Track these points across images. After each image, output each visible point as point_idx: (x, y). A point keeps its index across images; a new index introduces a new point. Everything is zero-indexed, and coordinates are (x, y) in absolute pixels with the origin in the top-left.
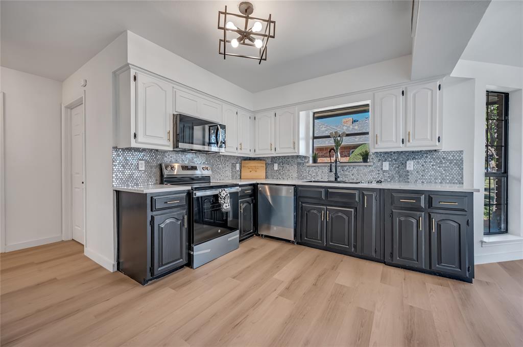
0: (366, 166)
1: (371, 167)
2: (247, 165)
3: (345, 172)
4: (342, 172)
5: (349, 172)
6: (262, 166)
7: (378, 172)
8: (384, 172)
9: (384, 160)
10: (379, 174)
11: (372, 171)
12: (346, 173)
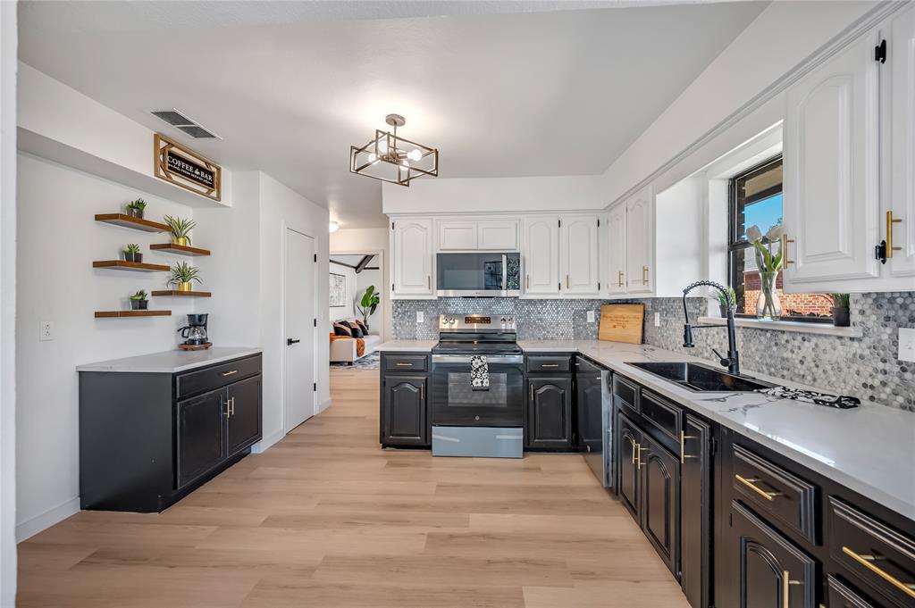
0: (840, 338)
1: (856, 344)
2: (609, 315)
3: (783, 350)
4: (775, 348)
5: (792, 352)
6: (635, 317)
7: (881, 366)
8: (904, 370)
9: (905, 319)
10: (885, 372)
11: (862, 357)
12: (785, 355)
